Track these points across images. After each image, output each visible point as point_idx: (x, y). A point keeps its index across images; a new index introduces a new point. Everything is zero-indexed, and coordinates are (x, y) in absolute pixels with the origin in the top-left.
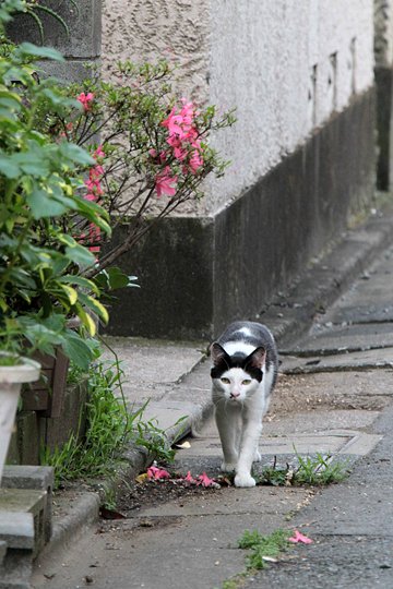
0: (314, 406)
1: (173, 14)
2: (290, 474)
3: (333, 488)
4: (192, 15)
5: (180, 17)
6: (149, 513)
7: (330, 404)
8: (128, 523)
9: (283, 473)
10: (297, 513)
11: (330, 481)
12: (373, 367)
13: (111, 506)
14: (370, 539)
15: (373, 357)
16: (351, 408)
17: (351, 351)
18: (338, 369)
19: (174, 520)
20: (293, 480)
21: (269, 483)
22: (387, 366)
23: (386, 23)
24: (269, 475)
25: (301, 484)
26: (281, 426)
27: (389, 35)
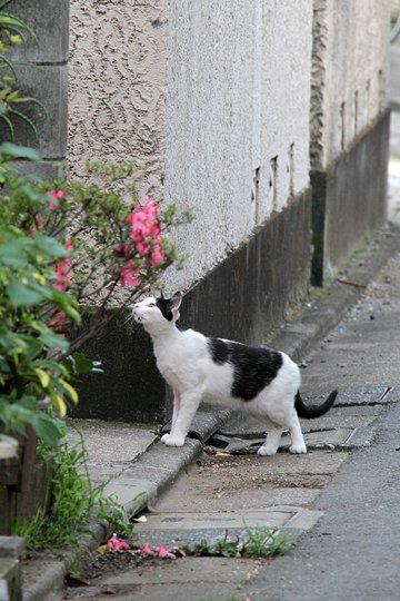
0: (260, 484)
1: (130, 118)
2: (240, 546)
3: (279, 560)
4: (149, 120)
5: (137, 122)
6: (111, 581)
7: (274, 482)
8: (91, 591)
9: (234, 545)
10: (247, 582)
11: (276, 553)
12: (313, 448)
13: (76, 575)
15: (312, 440)
16: (293, 486)
19: (134, 588)
20: (243, 552)
21: (220, 555)
22: (326, 448)
23: (321, 130)
24: (220, 547)
25: (250, 556)
26: (229, 502)
27: (324, 141)
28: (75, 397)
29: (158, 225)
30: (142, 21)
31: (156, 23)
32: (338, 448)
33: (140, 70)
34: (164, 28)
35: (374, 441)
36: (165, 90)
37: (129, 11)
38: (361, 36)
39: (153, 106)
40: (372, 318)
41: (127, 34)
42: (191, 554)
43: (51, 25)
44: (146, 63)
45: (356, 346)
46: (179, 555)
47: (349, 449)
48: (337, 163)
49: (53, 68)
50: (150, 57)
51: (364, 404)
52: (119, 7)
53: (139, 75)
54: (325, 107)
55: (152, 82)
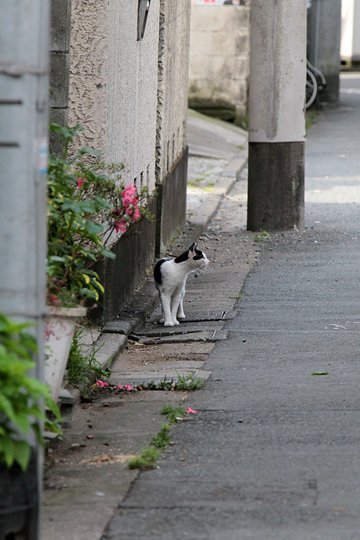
0: (167, 358)
1: (83, 143)
2: (174, 385)
3: (197, 392)
4: (94, 144)
5: (87, 145)
6: (106, 401)
7: (176, 358)
8: (97, 405)
9: (170, 384)
10: (184, 402)
11: (194, 388)
12: (193, 341)
13: (86, 397)
14: (226, 412)
15: (191, 336)
16: (187, 359)
17: (177, 334)
18: (174, 342)
19: (117, 405)
20: (175, 388)
21: (163, 389)
22: (201, 340)
23: (159, 157)
24: (163, 385)
25: (180, 390)
26: (154, 367)
27: (160, 165)
28: (103, 290)
29: (137, 198)
30: (90, 84)
31: (99, 86)
32: (208, 341)
33: (89, 114)
34: (104, 88)
35: (228, 337)
36: (104, 126)
37: (83, 79)
38: (176, 99)
39: (97, 136)
40: (196, 276)
41: (82, 92)
42: (145, 389)
43: (60, 85)
44: (92, 110)
45: (193, 291)
46: (139, 390)
47: (214, 341)
48: (166, 178)
49: (61, 111)
50: (95, 105)
51: (212, 320)
52: (77, 77)
53: (89, 117)
54: (161, 143)
55: (96, 121)
